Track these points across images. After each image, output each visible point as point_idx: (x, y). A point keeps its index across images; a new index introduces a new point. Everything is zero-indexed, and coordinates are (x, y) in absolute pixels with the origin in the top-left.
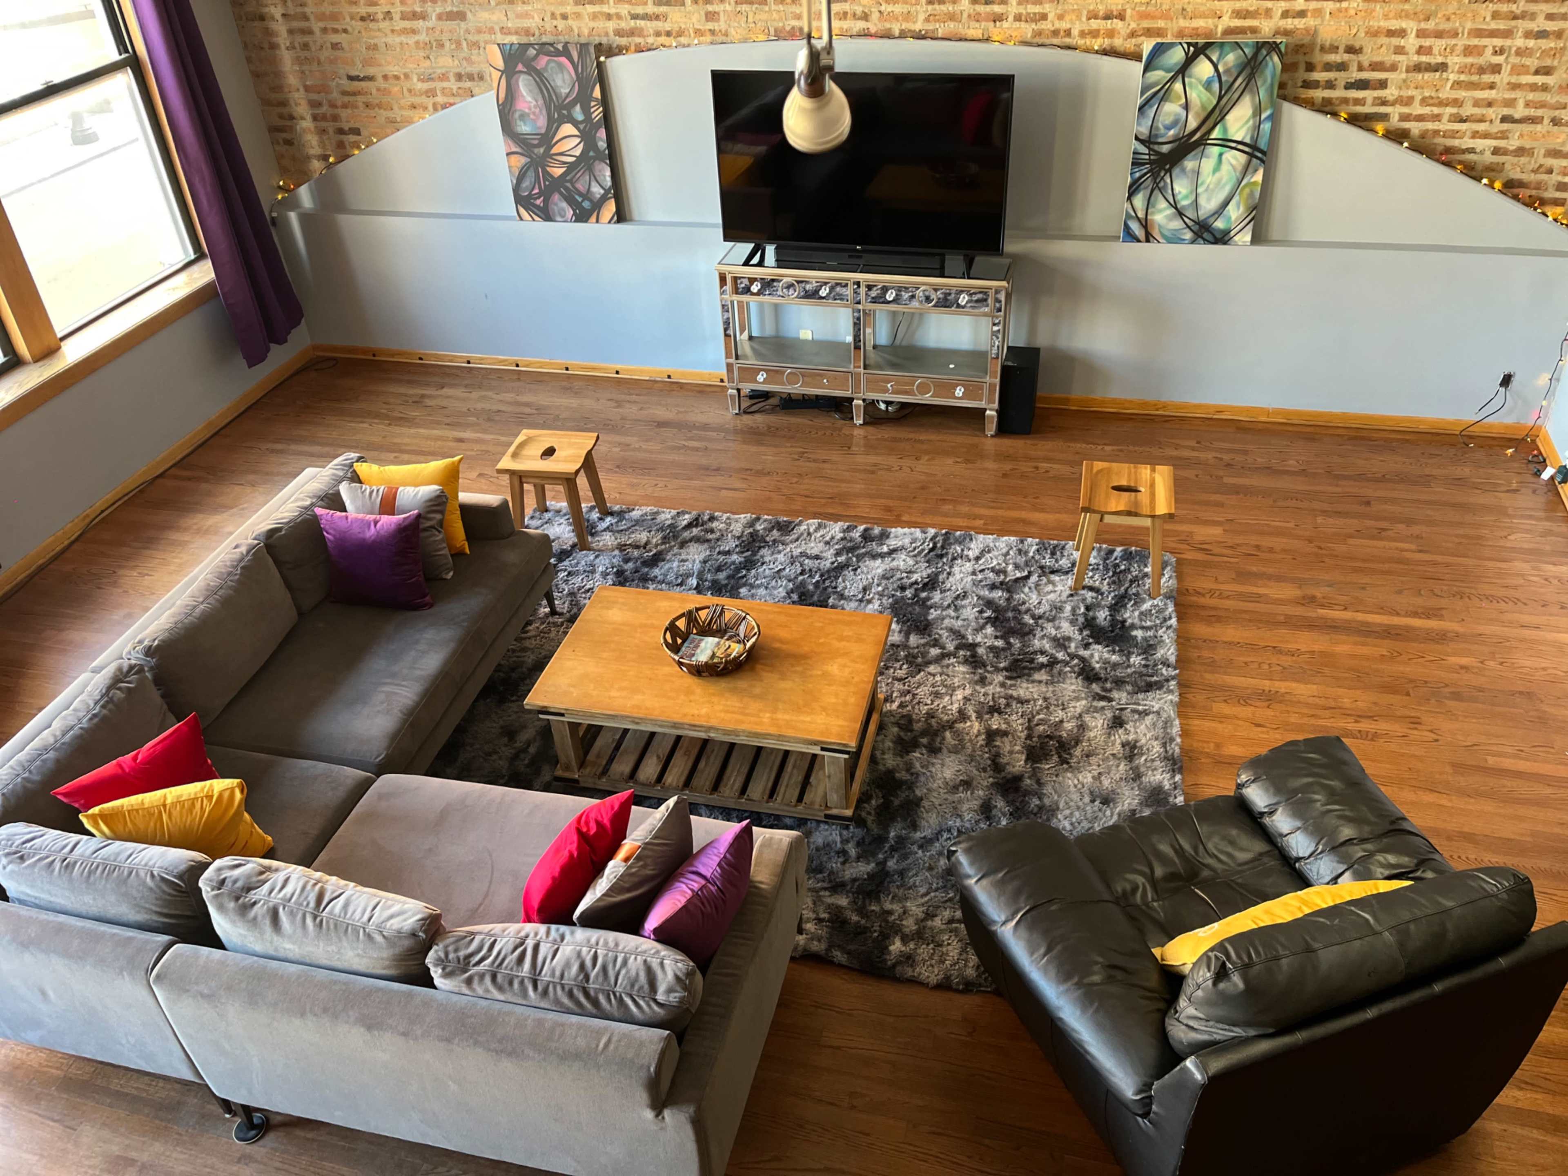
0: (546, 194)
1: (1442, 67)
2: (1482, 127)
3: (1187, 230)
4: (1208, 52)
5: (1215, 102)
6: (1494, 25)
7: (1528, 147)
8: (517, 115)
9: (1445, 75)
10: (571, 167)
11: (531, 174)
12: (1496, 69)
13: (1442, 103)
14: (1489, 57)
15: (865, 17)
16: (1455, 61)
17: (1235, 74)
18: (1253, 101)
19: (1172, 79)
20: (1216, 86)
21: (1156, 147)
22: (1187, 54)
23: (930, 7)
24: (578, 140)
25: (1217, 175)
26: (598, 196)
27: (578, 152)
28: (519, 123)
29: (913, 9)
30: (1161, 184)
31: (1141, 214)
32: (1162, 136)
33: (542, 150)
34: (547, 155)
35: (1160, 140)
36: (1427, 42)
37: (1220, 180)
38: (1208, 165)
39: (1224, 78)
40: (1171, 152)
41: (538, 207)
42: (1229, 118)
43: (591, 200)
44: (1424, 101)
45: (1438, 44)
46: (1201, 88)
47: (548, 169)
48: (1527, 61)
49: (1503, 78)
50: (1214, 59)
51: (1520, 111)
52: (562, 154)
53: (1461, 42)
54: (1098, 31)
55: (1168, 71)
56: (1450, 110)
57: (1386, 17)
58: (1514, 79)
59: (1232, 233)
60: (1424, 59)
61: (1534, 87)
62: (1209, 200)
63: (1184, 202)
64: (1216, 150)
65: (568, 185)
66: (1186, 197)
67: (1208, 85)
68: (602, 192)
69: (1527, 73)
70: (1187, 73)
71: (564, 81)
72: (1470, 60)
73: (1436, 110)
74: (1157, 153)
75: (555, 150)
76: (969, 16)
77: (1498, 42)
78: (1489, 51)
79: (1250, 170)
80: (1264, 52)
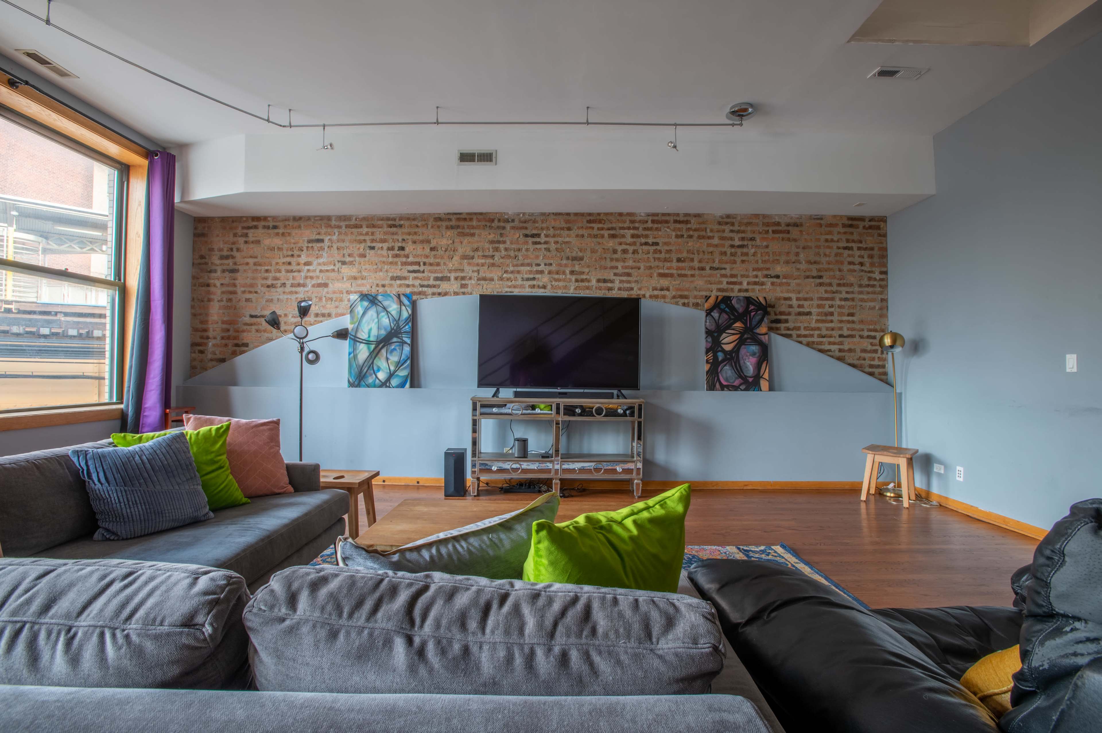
0: (747, 312)
1: (809, 313)
2: (832, 340)
3: (380, 300)
4: (381, 383)
5: (375, 361)
6: (826, 295)
7: (853, 348)
8: (758, 355)
9: (811, 317)
10: (729, 327)
11: (754, 323)
12: (832, 314)
13: (813, 329)
14: (827, 309)
15: (544, 287)
16: (814, 310)
17: (367, 374)
18: (358, 361)
19: (395, 371)
20: (375, 368)
21: (399, 340)
22: (390, 383)
23: (577, 284)
24: (723, 342)
25: (369, 327)
26: (715, 311)
27: (724, 335)
28: (757, 351)
29: (568, 284)
30: (395, 323)
31: (403, 308)
32: (397, 346)
33: (746, 336)
34: (742, 334)
35: (398, 344)
36: (801, 303)
37: (368, 324)
38: (374, 332)
39: (372, 371)
40: (392, 338)
41: (753, 304)
42: (367, 354)
43: (720, 309)
44: (805, 328)
45: (806, 303)
46: (382, 367)
47: (743, 326)
48: (844, 311)
49: (835, 318)
50: (377, 381)
51: (846, 333)
52: (733, 334)
53: (816, 302)
54: (658, 295)
55: (397, 375)
56: (817, 332)
57: (782, 292)
58: (840, 318)
59: (359, 299)
60: (801, 310)
61: (849, 322)
62: (372, 315)
63: (383, 314)
64: (372, 339)
65: (732, 317)
66: (383, 317)
67: (379, 369)
68: (712, 314)
69: (844, 315)
70: (389, 375)
71: (726, 372)
72: (820, 310)
73: (811, 332)
74: (398, 338)
75: (738, 336)
76: (596, 288)
77: (830, 302)
78: (827, 306)
79: (355, 330)
80: (356, 383)
